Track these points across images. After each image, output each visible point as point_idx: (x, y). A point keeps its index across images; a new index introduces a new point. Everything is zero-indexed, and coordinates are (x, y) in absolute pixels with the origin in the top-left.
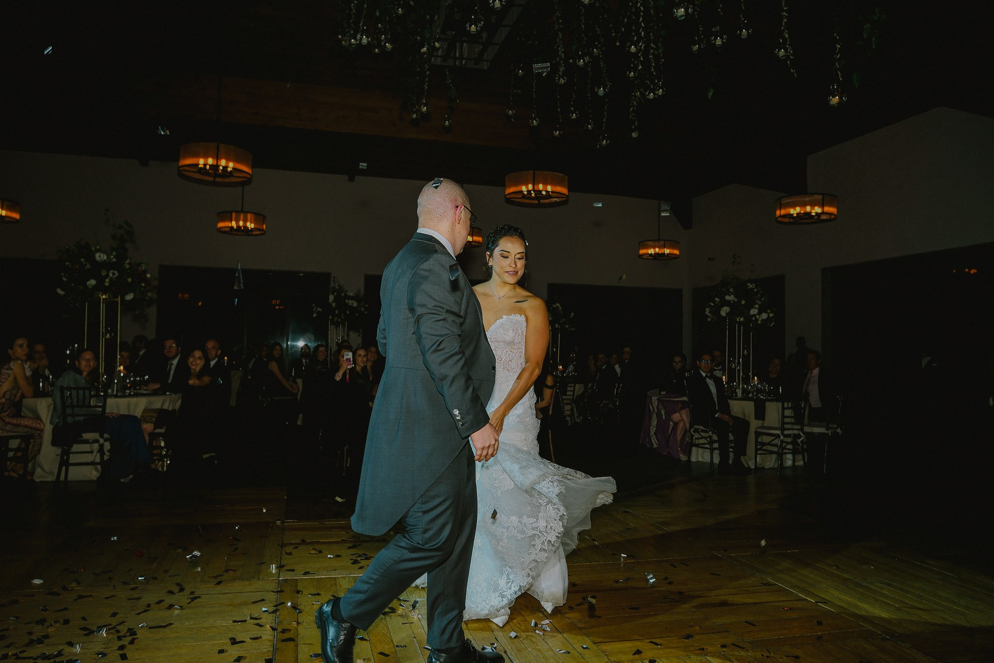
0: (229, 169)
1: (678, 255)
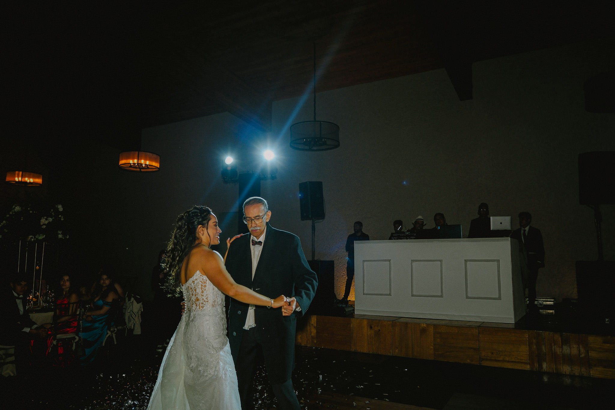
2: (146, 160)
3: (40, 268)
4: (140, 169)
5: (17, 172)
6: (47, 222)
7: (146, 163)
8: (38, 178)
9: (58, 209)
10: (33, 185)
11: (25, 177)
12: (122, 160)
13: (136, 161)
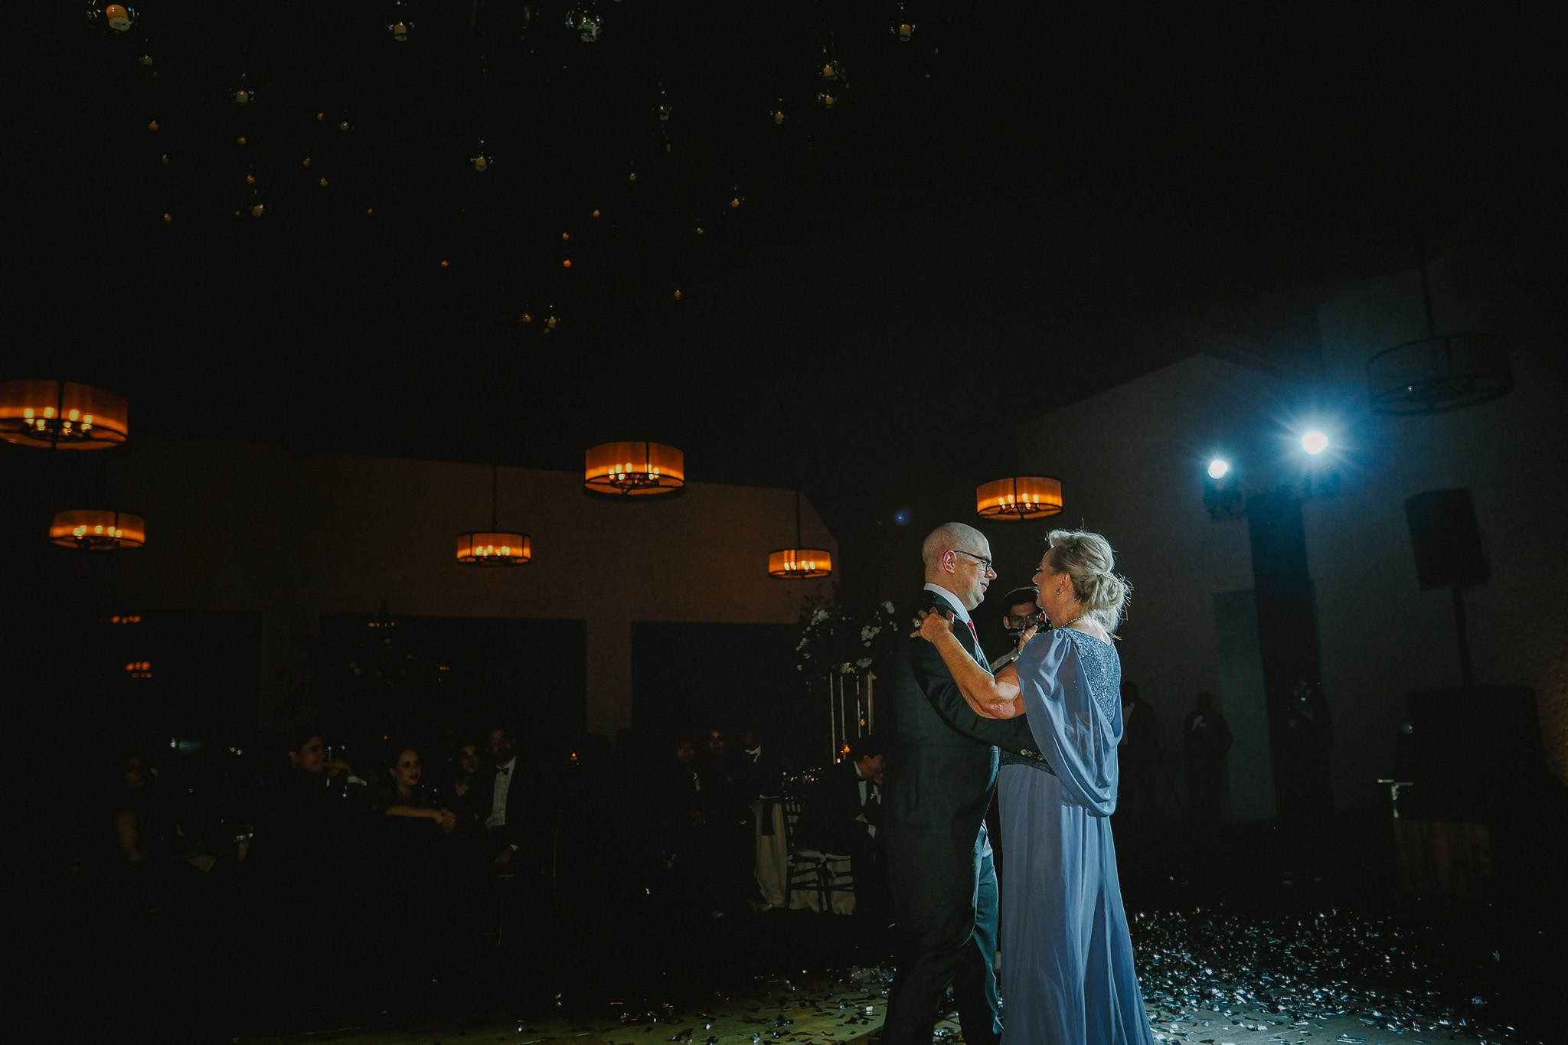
0: (85, 427)
1: (828, 571)
2: (1031, 492)
3: (867, 723)
4: (1022, 514)
5: (786, 552)
6: (871, 635)
7: (1032, 499)
8: (824, 558)
9: (885, 610)
10: (816, 575)
11: (801, 560)
12: (982, 499)
13: (1011, 499)
